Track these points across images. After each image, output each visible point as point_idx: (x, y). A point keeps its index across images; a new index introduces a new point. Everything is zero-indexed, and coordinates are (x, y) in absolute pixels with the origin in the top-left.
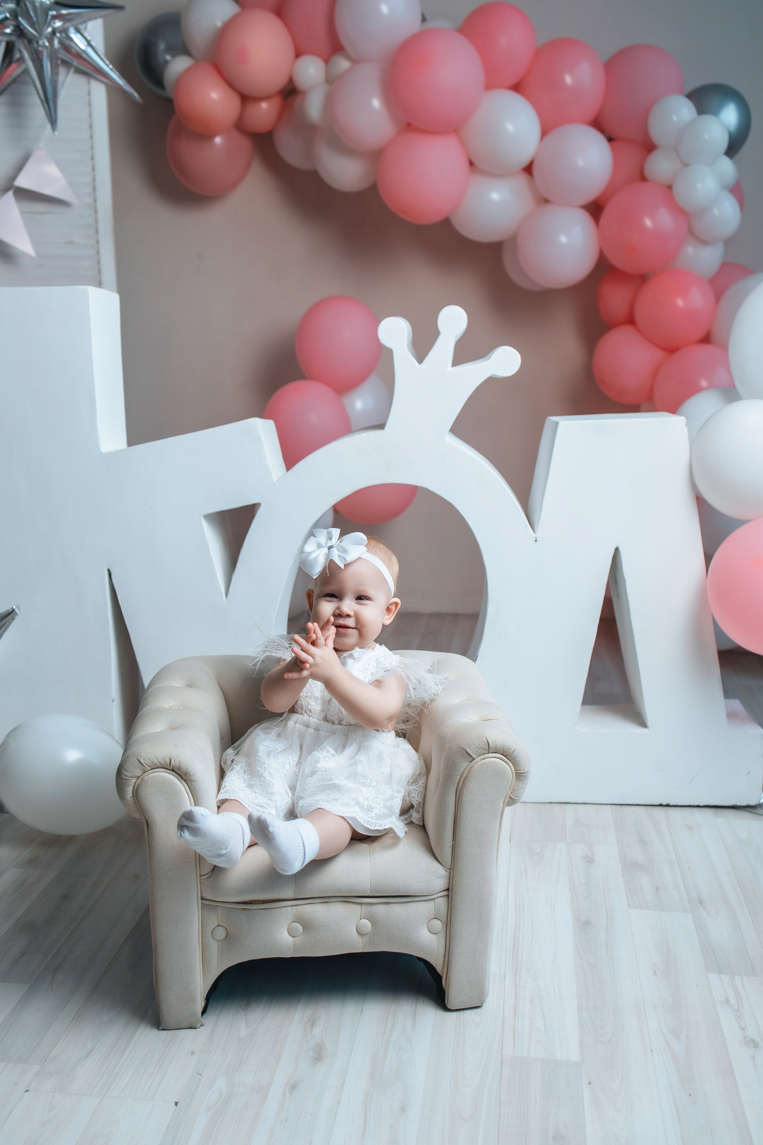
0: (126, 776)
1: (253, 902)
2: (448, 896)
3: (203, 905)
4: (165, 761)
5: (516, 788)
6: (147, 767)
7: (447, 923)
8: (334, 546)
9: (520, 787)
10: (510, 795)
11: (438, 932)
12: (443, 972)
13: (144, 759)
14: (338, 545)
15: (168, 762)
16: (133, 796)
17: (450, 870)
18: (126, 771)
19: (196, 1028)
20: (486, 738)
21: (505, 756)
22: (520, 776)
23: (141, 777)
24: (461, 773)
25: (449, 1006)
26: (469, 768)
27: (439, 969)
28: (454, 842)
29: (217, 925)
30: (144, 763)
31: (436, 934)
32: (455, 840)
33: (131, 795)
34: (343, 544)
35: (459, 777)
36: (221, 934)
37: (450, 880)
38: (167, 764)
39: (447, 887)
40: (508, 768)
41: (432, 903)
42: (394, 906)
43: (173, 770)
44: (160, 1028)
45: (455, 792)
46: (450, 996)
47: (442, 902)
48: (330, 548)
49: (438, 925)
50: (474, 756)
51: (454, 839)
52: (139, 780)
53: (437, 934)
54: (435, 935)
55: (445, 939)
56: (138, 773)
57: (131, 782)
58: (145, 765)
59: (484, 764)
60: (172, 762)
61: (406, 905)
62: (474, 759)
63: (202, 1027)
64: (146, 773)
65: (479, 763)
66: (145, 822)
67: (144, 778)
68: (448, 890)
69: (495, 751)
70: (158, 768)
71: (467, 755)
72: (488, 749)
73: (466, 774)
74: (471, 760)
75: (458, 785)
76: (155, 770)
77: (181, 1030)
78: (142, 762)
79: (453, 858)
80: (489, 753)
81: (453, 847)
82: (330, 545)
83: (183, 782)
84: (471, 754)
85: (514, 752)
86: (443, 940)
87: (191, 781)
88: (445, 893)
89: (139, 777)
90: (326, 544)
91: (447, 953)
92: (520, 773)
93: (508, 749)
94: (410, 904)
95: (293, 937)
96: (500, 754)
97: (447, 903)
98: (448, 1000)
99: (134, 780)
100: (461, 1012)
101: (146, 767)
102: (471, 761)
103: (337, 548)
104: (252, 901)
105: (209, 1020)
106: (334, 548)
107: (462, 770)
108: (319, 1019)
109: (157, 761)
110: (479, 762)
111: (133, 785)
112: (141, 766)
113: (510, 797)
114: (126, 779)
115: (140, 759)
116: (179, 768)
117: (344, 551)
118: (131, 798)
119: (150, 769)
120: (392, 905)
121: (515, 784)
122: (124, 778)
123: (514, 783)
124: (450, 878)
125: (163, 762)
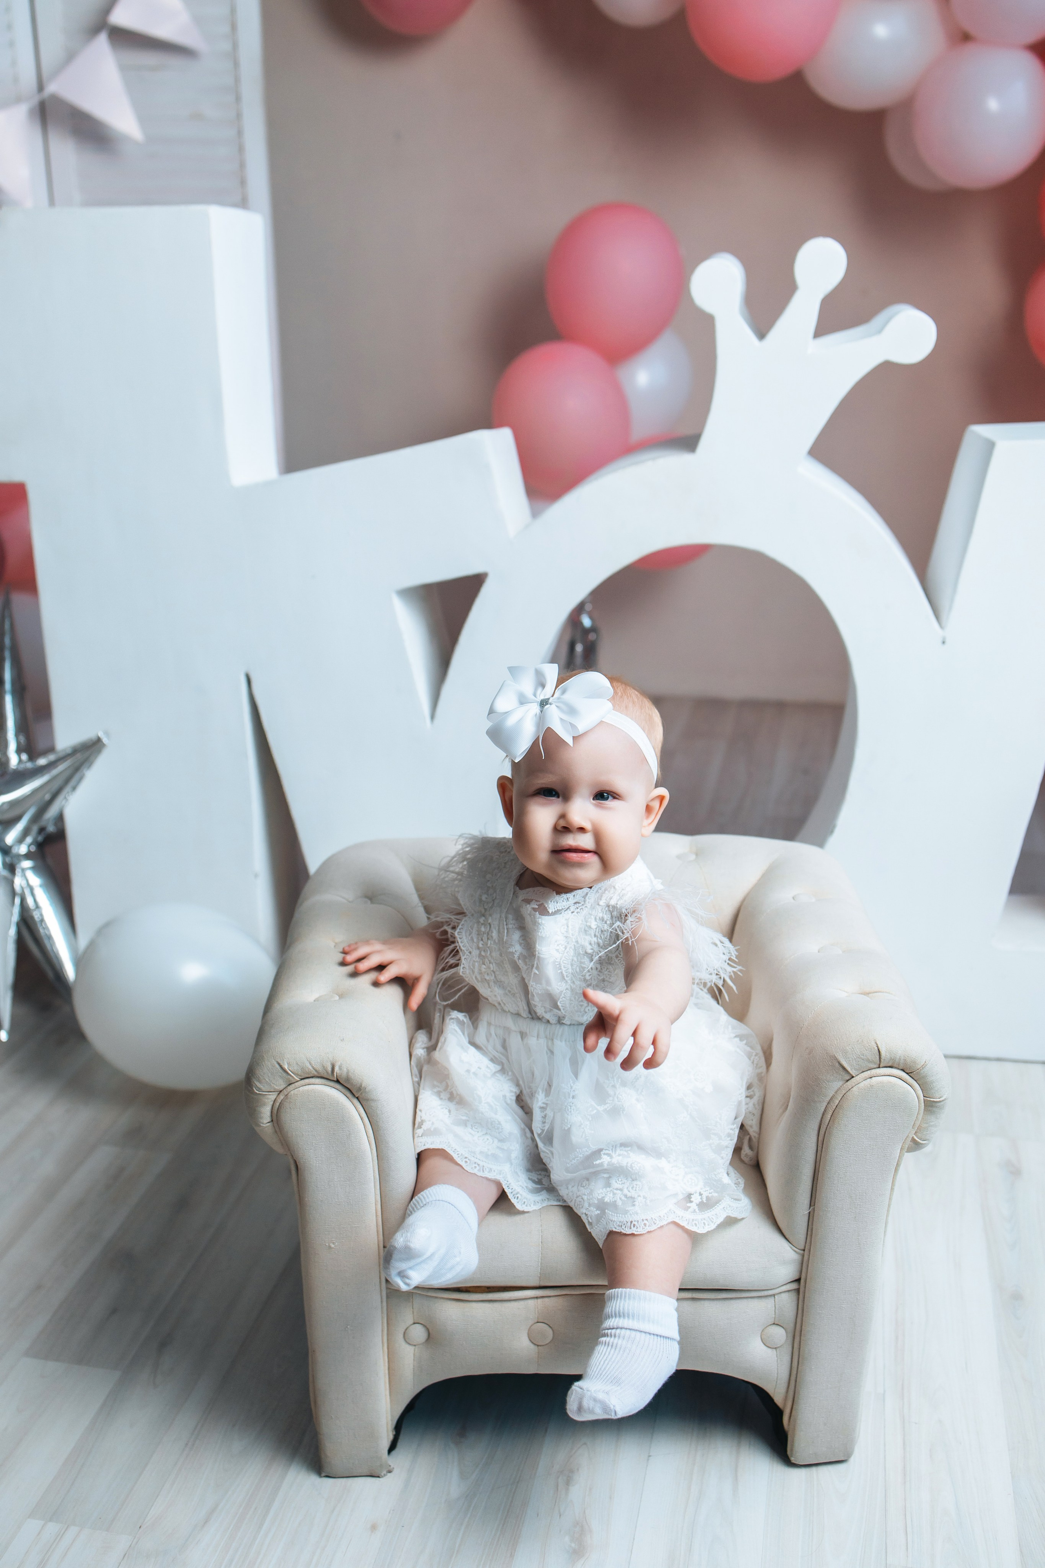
0: (259, 1089)
1: (471, 1290)
2: (798, 1291)
3: (389, 1291)
4: (324, 1067)
5: (924, 1125)
6: (295, 1077)
7: (795, 1332)
8: (550, 701)
9: (932, 1124)
10: (913, 1138)
11: (778, 1346)
12: (785, 1404)
13: (289, 1064)
14: (559, 698)
15: (329, 1069)
16: (272, 1121)
17: (804, 1250)
18: (259, 1081)
19: (379, 1477)
20: (876, 1043)
21: (907, 1073)
22: (932, 1106)
23: (285, 1092)
24: (828, 1099)
25: (793, 1460)
26: (844, 1092)
27: (778, 1399)
28: (811, 1208)
29: (412, 1322)
30: (289, 1070)
31: (776, 1348)
32: (814, 1205)
33: (269, 1119)
34: (567, 697)
35: (825, 1104)
36: (418, 1333)
37: (802, 1266)
38: (328, 1073)
39: (797, 1278)
40: (912, 1093)
41: (771, 1300)
42: (706, 1303)
43: (338, 1081)
44: (323, 1475)
45: (816, 1128)
46: (796, 1444)
47: (787, 1302)
48: (544, 703)
49: (780, 1335)
50: (853, 1073)
51: (812, 1204)
52: (282, 1097)
53: (778, 1349)
54: (774, 1350)
55: (790, 1357)
56: (280, 1084)
57: (268, 1099)
58: (290, 1073)
59: (872, 1086)
60: (337, 1069)
61: (727, 1302)
62: (853, 1077)
63: (389, 1474)
64: (293, 1085)
65: (862, 1085)
66: (292, 1162)
67: (289, 1094)
68: (798, 1280)
69: (890, 1064)
70: (312, 1077)
71: (841, 1069)
72: (879, 1062)
73: (838, 1102)
74: (848, 1078)
75: (822, 1118)
76: (307, 1081)
77: (356, 1478)
78: (286, 1067)
79: (809, 1233)
80: (879, 1067)
81: (811, 1216)
82: (542, 697)
83: (355, 1101)
84: (849, 1069)
85: (924, 1066)
86: (786, 1359)
87: (368, 1100)
88: (794, 1286)
89: (281, 1091)
90: (535, 695)
91: (793, 1378)
92: (934, 1101)
93: (914, 1062)
94: (732, 1302)
95: (538, 1346)
96: (899, 1069)
97: (796, 1302)
98: (792, 1450)
99: (273, 1097)
100: (814, 1469)
101: (292, 1076)
102: (848, 1081)
103: (557, 704)
104: (470, 1287)
105: (401, 1461)
106: (551, 704)
107: (831, 1093)
108: (578, 1469)
109: (311, 1068)
110: (861, 1083)
111: (272, 1103)
112: (285, 1074)
113: (913, 1140)
114: (260, 1094)
115: (282, 1064)
116: (348, 1079)
117: (572, 711)
118: (268, 1124)
119: (298, 1079)
120: (702, 1302)
121: (923, 1119)
122: (256, 1093)
123: (920, 1117)
124: (802, 1264)
125: (319, 1067)
